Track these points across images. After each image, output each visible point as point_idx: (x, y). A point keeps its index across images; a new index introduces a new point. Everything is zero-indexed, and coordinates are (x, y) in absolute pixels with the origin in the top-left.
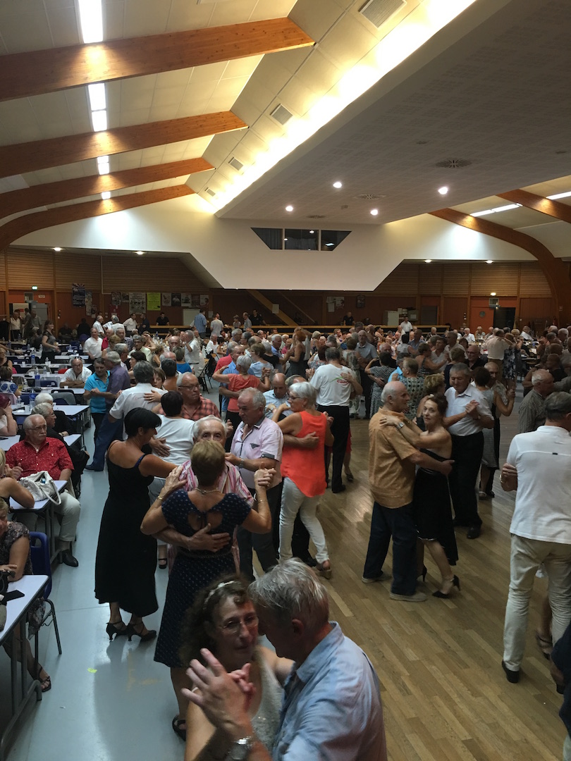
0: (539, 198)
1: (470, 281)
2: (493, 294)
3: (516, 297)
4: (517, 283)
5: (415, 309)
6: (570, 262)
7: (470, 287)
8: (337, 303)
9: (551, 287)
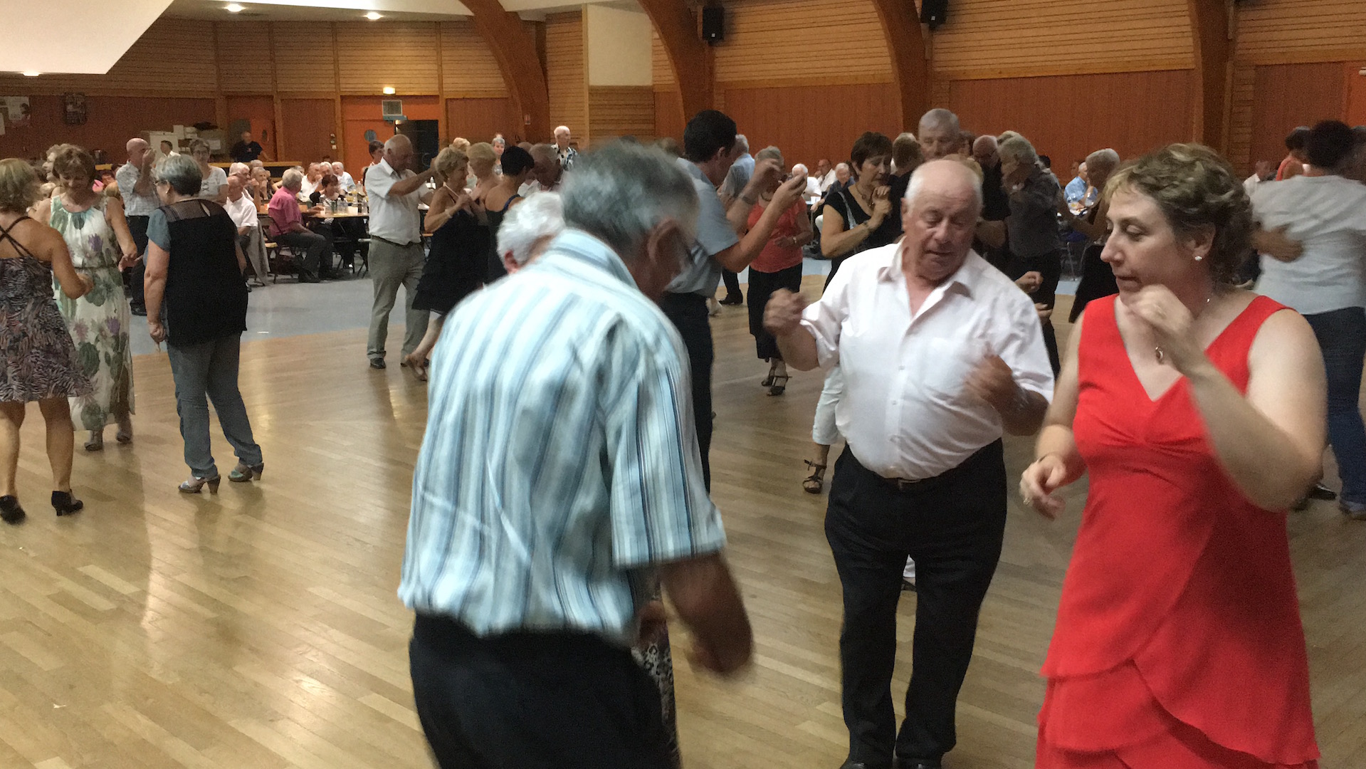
1: (336, 62)
2: (389, 90)
3: (437, 97)
4: (435, 67)
5: (216, 127)
6: (538, 23)
7: (337, 74)
8: (10, 112)
9: (505, 76)
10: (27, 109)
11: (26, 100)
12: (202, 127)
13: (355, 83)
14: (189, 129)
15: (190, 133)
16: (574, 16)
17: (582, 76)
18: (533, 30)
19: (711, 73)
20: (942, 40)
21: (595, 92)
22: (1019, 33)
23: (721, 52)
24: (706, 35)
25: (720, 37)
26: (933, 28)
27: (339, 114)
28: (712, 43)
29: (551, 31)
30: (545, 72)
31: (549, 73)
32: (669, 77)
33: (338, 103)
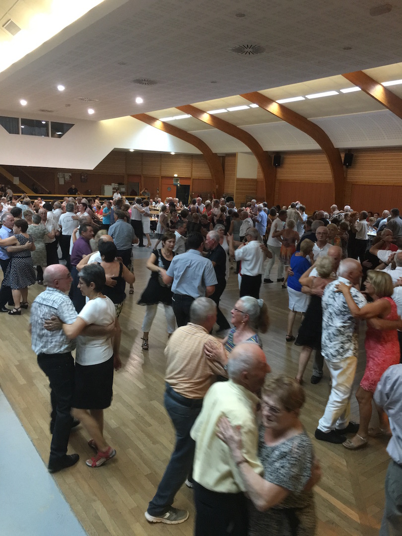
0: (201, 112)
1: (161, 166)
2: (176, 175)
3: (190, 178)
4: (190, 169)
5: (125, 184)
6: (223, 157)
7: (160, 170)
8: (66, 178)
9: (211, 172)
10: (71, 177)
11: (70, 174)
12: (120, 184)
13: (165, 173)
15: (116, 186)
16: (234, 155)
17: (234, 174)
18: (221, 158)
19: (276, 177)
20: (350, 171)
21: (239, 180)
22: (375, 171)
23: (279, 170)
24: (274, 164)
25: (279, 165)
26: (347, 167)
27: (160, 182)
28: (276, 167)
29: (227, 159)
30: (224, 173)
31: (225, 172)
32: (261, 176)
33: (160, 178)
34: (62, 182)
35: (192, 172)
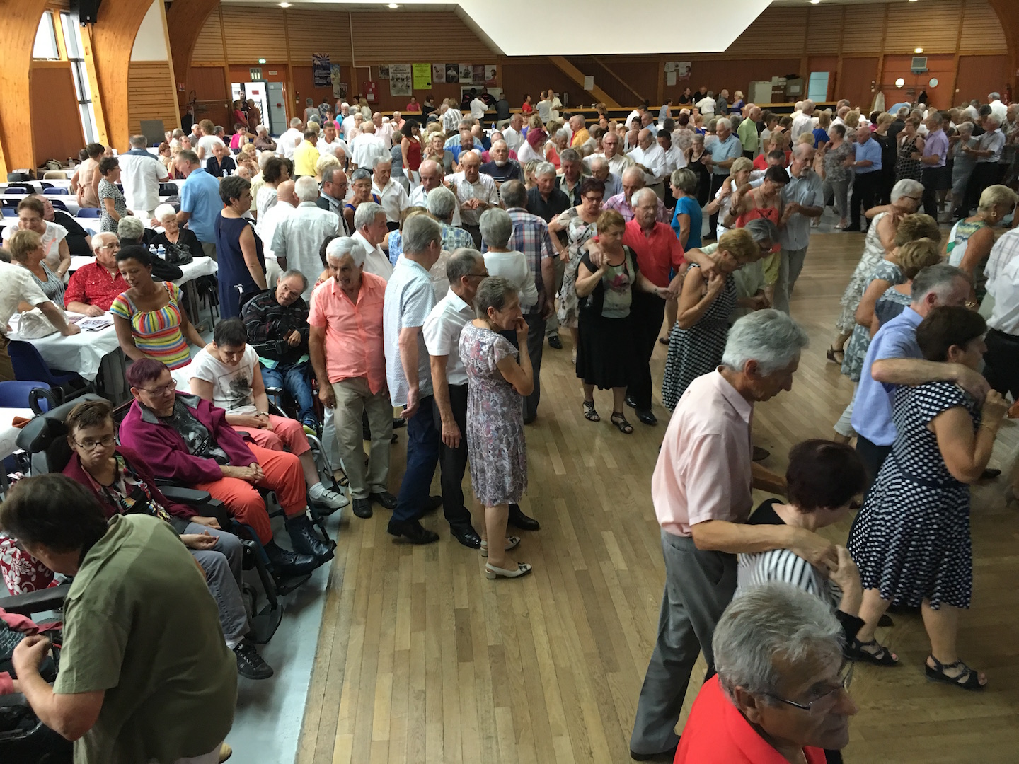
1: (885, 31)
2: (919, 50)
3: (954, 54)
4: (956, 33)
5: (798, 77)
7: (884, 40)
8: (680, 72)
9: (1007, 38)
10: (689, 69)
11: (689, 64)
12: (790, 77)
13: (895, 46)
14: (781, 79)
15: (781, 82)
27: (880, 67)
33: (881, 61)
34: (672, 81)
35: (959, 39)
